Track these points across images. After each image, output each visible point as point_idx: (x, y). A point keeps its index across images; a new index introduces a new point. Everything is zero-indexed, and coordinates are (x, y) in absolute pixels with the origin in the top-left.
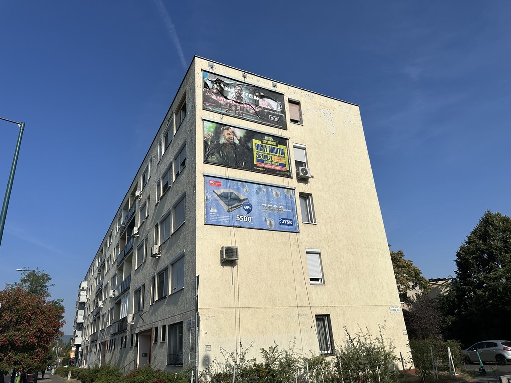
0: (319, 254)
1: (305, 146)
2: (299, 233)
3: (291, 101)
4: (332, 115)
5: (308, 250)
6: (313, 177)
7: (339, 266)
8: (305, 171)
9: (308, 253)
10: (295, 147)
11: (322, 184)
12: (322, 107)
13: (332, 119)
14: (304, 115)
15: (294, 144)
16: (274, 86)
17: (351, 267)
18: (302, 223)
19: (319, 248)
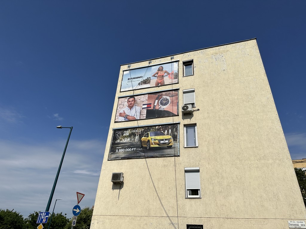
0: (198, 171)
1: (194, 89)
2: (180, 156)
4: (224, 57)
5: (186, 169)
6: (198, 110)
7: (219, 180)
8: (185, 108)
9: (186, 171)
10: (184, 93)
11: (208, 113)
12: (214, 55)
13: (224, 60)
14: (195, 67)
15: (184, 91)
16: (171, 59)
17: (234, 181)
18: (184, 147)
19: (198, 166)
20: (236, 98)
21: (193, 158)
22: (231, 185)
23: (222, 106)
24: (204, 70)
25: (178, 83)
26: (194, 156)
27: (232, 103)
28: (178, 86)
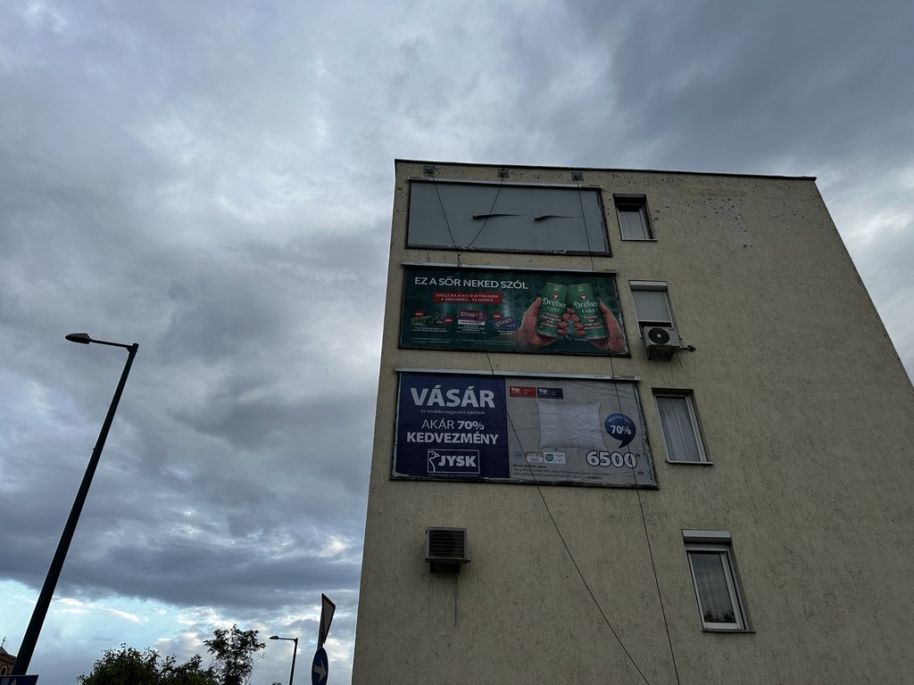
0: (728, 543)
1: (664, 284)
2: (655, 489)
3: (620, 200)
4: (737, 210)
5: (688, 534)
6: (692, 349)
7: (797, 576)
8: (659, 336)
9: (688, 541)
10: (634, 289)
11: (722, 362)
12: (709, 197)
13: (739, 217)
14: (657, 219)
15: (632, 283)
16: (576, 179)
17: (842, 579)
18: (666, 462)
19: (724, 528)
21: (703, 499)
22: (837, 593)
23: (762, 349)
24: (685, 233)
25: (612, 256)
26: (705, 495)
27: (787, 345)
28: (609, 264)
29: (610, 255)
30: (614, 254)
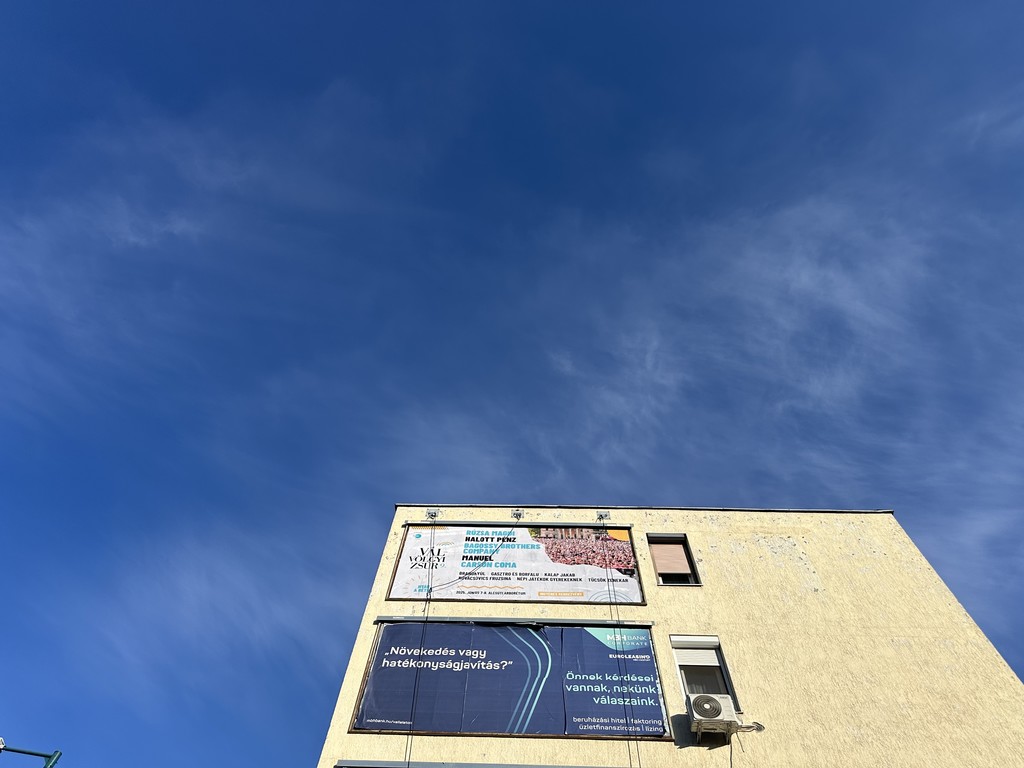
1: (715, 639)
3: (653, 540)
4: (800, 549)
6: (759, 728)
8: (707, 706)
10: (676, 645)
12: (762, 535)
13: (804, 557)
14: (701, 561)
15: (674, 639)
16: (601, 517)
20: (901, 700)
23: (860, 727)
24: (737, 576)
25: (646, 605)
27: (894, 719)
28: (643, 615)
29: (643, 603)
30: (648, 602)
